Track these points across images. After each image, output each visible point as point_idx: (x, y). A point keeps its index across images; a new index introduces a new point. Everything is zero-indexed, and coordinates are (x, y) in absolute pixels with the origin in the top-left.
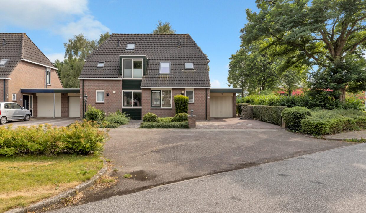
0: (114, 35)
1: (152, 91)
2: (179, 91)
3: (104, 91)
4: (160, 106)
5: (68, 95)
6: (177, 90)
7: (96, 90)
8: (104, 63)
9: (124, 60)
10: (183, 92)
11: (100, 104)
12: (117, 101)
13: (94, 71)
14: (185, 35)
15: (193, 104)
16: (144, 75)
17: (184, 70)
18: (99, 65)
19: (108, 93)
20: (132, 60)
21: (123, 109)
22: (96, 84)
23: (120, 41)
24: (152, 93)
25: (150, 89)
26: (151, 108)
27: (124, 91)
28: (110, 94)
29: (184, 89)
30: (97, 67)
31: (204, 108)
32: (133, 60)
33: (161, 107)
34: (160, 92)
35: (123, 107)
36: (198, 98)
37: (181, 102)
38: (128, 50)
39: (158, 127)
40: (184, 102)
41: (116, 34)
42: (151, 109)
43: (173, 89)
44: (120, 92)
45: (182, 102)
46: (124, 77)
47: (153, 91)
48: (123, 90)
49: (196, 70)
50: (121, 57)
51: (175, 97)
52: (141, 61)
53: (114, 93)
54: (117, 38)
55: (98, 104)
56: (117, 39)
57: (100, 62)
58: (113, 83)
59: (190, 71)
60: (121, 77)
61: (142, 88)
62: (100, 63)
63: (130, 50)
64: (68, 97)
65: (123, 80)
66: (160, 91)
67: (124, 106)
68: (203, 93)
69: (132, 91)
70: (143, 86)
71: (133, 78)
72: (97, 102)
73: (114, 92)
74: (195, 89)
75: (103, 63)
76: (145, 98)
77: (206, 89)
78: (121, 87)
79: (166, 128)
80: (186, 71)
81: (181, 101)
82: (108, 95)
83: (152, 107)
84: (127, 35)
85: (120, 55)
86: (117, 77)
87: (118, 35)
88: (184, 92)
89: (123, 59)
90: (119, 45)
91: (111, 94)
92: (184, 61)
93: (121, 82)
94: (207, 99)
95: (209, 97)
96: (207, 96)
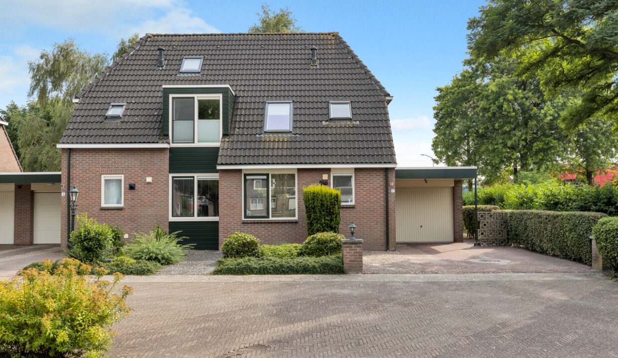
0: (150, 37)
1: (245, 175)
2: (315, 176)
3: (122, 177)
4: (265, 214)
5: (32, 189)
6: (311, 174)
7: (103, 176)
8: (124, 107)
9: (173, 98)
10: (325, 177)
11: (113, 212)
12: (156, 203)
13: (98, 126)
14: (329, 34)
15: (352, 207)
16: (225, 135)
17: (327, 123)
18: (112, 112)
19: (133, 183)
20: (193, 98)
21: (169, 222)
22: (101, 159)
23: (165, 52)
24: (245, 180)
25: (240, 170)
26: (243, 219)
27: (173, 177)
28: (137, 186)
29: (328, 171)
30: (106, 118)
31: (381, 219)
32: (197, 97)
33: (269, 218)
34: (265, 177)
35: (172, 219)
36: (365, 193)
37: (322, 205)
38: (185, 75)
39: (263, 271)
40: (329, 204)
41: (154, 36)
42: (244, 223)
43: (299, 170)
44: (165, 178)
45: (325, 203)
46: (173, 142)
47: (248, 177)
48: (171, 175)
49: (358, 122)
50: (167, 92)
51: (305, 190)
52: (218, 101)
53: (149, 183)
54: (158, 44)
55: (107, 212)
56: (156, 48)
57: (112, 104)
58: (146, 157)
59: (343, 123)
60: (165, 141)
61: (219, 167)
62: (113, 106)
63: (189, 75)
64: (32, 193)
65: (170, 149)
66: (267, 175)
67: (173, 216)
68: (379, 180)
69: (193, 177)
70: (224, 163)
71: (197, 144)
72: (103, 205)
73: (149, 179)
74: (356, 170)
75: (122, 106)
76: (229, 194)
77: (386, 169)
78: (167, 167)
79: (284, 273)
80: (332, 124)
81: (321, 200)
82: (132, 187)
83: (246, 217)
84: (181, 38)
85: (164, 86)
86: (157, 142)
87: (160, 38)
88: (329, 176)
89: (171, 96)
90: (161, 62)
91: (140, 186)
92: (328, 99)
93: (167, 156)
94: (389, 195)
95: (393, 191)
96: (389, 188)
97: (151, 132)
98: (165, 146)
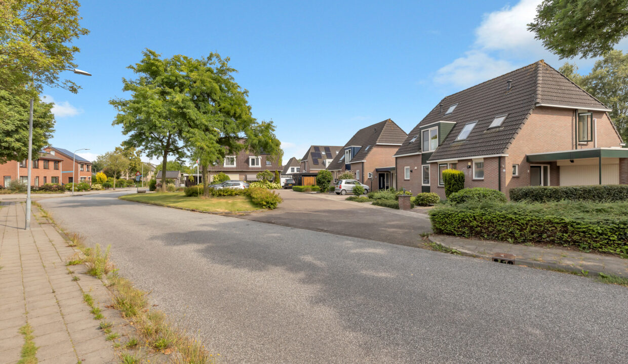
1: (440, 164)
2: (465, 163)
3: (409, 167)
7: (405, 167)
10: (469, 164)
11: (407, 181)
12: (418, 178)
13: (406, 147)
16: (439, 146)
17: (486, 131)
18: (413, 140)
19: (412, 169)
22: (404, 160)
24: (439, 167)
25: (436, 163)
28: (413, 171)
29: (471, 160)
32: (430, 129)
35: (423, 185)
36: (489, 172)
38: (446, 116)
42: (438, 187)
43: (459, 161)
44: (420, 167)
46: (423, 151)
47: (441, 166)
48: (422, 166)
49: (503, 128)
50: (421, 129)
52: (437, 130)
55: (405, 181)
58: (415, 158)
59: (494, 130)
60: (420, 151)
61: (428, 162)
65: (422, 154)
66: (447, 164)
67: (423, 183)
68: (495, 164)
70: (431, 159)
71: (430, 151)
72: (405, 179)
73: (416, 168)
74: (485, 159)
75: (415, 137)
77: (500, 158)
78: (421, 162)
80: (489, 131)
82: (411, 171)
83: (440, 184)
85: (420, 127)
86: (417, 152)
88: (472, 163)
89: (422, 131)
90: (441, 111)
92: (496, 115)
93: (421, 157)
94: (501, 173)
95: (504, 170)
96: (501, 169)
97: (415, 148)
98: (420, 153)
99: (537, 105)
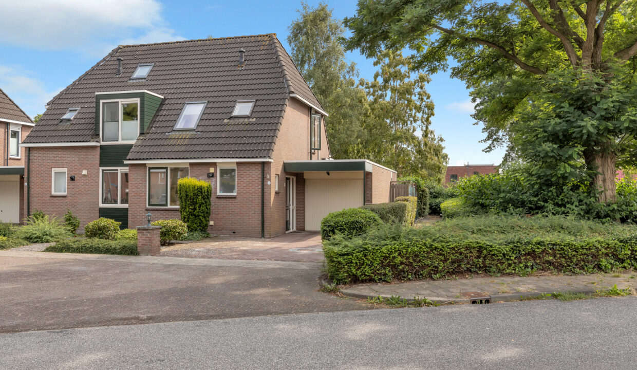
1: (150, 168)
2: (204, 170)
3: (65, 170)
4: (164, 203)
6: (200, 168)
7: (53, 169)
8: (77, 111)
9: (103, 103)
10: (212, 170)
11: (59, 199)
12: (89, 192)
13: (53, 128)
14: (267, 36)
15: (234, 198)
16: (141, 134)
17: (228, 120)
18: (65, 117)
19: (73, 175)
20: (118, 102)
21: (100, 208)
22: (51, 155)
23: (123, 62)
24: (149, 172)
25: (144, 165)
26: (147, 207)
27: (103, 170)
28: (77, 178)
29: (214, 164)
30: (61, 121)
32: (121, 101)
33: (166, 205)
34: (165, 170)
35: (102, 205)
36: (245, 185)
42: (147, 210)
43: (191, 164)
44: (96, 171)
46: (103, 141)
47: (151, 171)
48: (101, 169)
49: (254, 119)
50: (99, 98)
52: (137, 104)
53: (84, 175)
55: (55, 199)
57: (70, 109)
58: (83, 153)
59: (241, 120)
60: (96, 140)
61: (126, 162)
62: (71, 111)
63: (140, 81)
65: (101, 146)
66: (166, 168)
67: (103, 203)
68: (256, 173)
69: (117, 170)
71: (120, 142)
72: (53, 193)
73: (85, 172)
74: (238, 163)
75: (76, 110)
76: (136, 185)
77: (263, 163)
78: (98, 161)
80: (232, 121)
82: (72, 179)
83: (149, 205)
85: (97, 93)
86: (89, 141)
88: (216, 170)
89: (102, 101)
91: (78, 178)
92: (234, 99)
93: (98, 152)
94: (265, 187)
95: (269, 183)
96: (265, 180)
97: (86, 132)
98: (98, 144)
99: (292, 95)
